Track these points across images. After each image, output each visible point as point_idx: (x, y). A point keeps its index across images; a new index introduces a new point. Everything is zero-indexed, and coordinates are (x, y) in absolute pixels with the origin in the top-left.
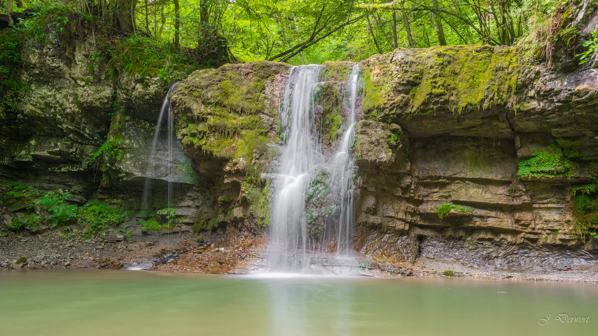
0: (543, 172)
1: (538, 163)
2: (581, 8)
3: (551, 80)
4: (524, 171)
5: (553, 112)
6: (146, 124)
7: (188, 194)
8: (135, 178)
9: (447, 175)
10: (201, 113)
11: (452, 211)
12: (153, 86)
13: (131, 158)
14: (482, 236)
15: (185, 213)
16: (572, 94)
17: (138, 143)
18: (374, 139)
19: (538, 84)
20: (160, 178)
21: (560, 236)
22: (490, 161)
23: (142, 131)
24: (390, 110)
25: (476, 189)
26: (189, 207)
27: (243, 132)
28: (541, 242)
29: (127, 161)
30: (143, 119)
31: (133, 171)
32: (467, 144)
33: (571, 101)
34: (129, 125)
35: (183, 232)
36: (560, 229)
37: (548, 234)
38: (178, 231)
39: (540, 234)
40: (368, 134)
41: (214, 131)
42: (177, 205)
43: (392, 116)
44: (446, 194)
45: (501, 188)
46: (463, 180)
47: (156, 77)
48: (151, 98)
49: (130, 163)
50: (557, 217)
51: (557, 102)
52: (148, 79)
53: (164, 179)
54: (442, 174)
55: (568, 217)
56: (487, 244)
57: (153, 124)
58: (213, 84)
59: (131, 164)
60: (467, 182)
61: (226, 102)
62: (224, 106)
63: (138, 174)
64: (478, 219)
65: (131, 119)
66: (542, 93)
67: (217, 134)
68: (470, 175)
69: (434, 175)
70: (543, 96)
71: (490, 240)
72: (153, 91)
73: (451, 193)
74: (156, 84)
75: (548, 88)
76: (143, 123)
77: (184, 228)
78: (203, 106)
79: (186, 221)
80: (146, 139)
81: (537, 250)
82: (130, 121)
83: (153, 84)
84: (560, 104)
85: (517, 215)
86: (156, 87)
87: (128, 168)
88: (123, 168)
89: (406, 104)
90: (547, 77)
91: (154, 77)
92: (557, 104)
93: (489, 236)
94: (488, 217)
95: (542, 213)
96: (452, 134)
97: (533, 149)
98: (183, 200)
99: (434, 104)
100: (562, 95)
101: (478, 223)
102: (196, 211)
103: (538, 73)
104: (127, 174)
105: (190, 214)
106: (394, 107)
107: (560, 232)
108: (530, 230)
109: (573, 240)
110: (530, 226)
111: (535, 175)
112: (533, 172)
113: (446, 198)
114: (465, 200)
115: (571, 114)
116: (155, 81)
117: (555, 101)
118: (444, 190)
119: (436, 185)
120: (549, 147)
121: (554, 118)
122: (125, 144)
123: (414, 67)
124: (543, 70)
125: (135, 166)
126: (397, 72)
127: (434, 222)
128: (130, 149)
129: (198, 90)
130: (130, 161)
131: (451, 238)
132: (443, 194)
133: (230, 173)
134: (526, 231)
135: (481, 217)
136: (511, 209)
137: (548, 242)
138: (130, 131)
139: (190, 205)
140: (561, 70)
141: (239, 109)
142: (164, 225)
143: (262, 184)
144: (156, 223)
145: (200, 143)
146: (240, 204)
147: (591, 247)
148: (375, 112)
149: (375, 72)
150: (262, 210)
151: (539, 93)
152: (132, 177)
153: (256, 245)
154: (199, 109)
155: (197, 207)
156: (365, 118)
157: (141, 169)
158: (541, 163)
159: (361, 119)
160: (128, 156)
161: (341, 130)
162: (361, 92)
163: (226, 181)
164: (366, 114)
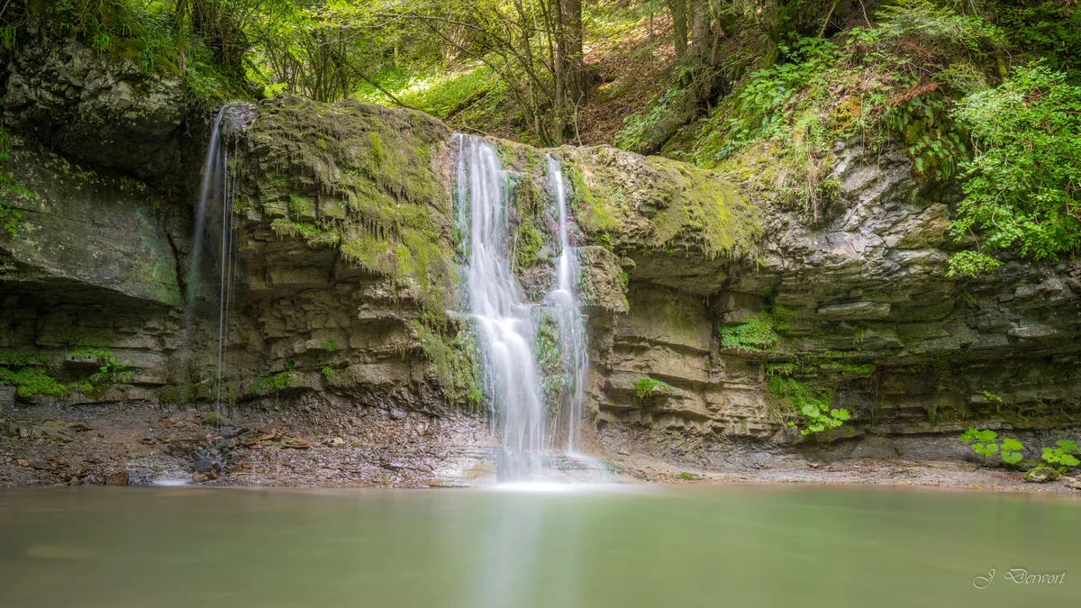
0: (752, 345)
1: (748, 333)
2: (843, 159)
3: (802, 235)
4: (730, 341)
5: (796, 274)
6: (63, 163)
7: (151, 324)
8: (46, 279)
9: (651, 338)
10: (335, 183)
11: (656, 388)
12: (159, 96)
13: (36, 234)
14: (673, 423)
15: (139, 363)
16: (827, 258)
17: (49, 203)
18: (610, 277)
19: (786, 237)
20: (111, 286)
21: (750, 426)
22: (686, 323)
23: (55, 176)
24: (631, 237)
25: (675, 360)
26: (146, 350)
27: (405, 231)
28: (727, 432)
29: (25, 239)
30: (55, 151)
31: (43, 262)
32: (667, 297)
33: (823, 265)
34: (23, 159)
35: (131, 402)
36: (749, 417)
37: (735, 422)
38: (119, 399)
39: (728, 421)
40: (603, 269)
41: (358, 222)
42: (112, 345)
43: (629, 247)
44: (643, 364)
45: (696, 360)
46: (665, 345)
47: (170, 81)
48: (138, 120)
49: (33, 243)
50: (747, 402)
51: (808, 264)
52: (155, 81)
53: (117, 288)
54: (645, 336)
55: (761, 402)
56: (676, 433)
57: (79, 167)
58: (355, 134)
59: (36, 247)
60: (668, 349)
61: (376, 172)
62: (373, 179)
63: (56, 271)
64: (673, 401)
65: (25, 145)
66: (791, 250)
67: (360, 227)
68: (672, 341)
69: (638, 335)
70: (790, 253)
71: (680, 429)
72: (155, 107)
73: (650, 363)
74: (167, 94)
75: (800, 245)
76: (56, 161)
77: (135, 393)
78: (338, 171)
79: (144, 379)
80: (65, 195)
81: (720, 442)
82: (26, 150)
83: (158, 92)
84: (810, 267)
85: (710, 397)
86: (165, 100)
87: (30, 256)
88: (18, 253)
89: (651, 234)
90: (797, 231)
91: (167, 78)
92: (807, 266)
93: (681, 423)
94: (686, 398)
95: (731, 395)
96: (654, 281)
97: (746, 315)
98: (132, 334)
99: (687, 241)
100: (817, 256)
101: (674, 406)
102: (164, 360)
103: (786, 224)
104: (22, 267)
105: (151, 365)
106: (636, 234)
107: (749, 419)
108: (719, 417)
109: (765, 431)
110: (720, 412)
111: (744, 347)
112: (741, 344)
113: (641, 368)
114: (665, 373)
115: (815, 279)
116: (167, 87)
117: (805, 262)
118: (639, 358)
119: (631, 349)
120: (761, 314)
121: (790, 281)
122: (18, 200)
123: (661, 184)
124: (793, 222)
125: (45, 252)
126: (632, 184)
127: (620, 401)
128: (32, 213)
129: (326, 136)
130: (33, 240)
131: (639, 426)
132: (638, 363)
133: (379, 303)
134: (714, 417)
135: (679, 398)
136: (703, 388)
137: (737, 432)
138: (27, 171)
139: (150, 346)
140: (810, 226)
141: (398, 190)
142: (75, 385)
143: (450, 329)
144: (47, 379)
145: (324, 238)
146: (379, 358)
147: (782, 440)
148: (607, 236)
149: (587, 174)
150: (459, 375)
151: (785, 249)
152: (36, 276)
153: (446, 435)
154: (331, 175)
155: (167, 352)
156: (588, 242)
157: (63, 260)
158: (752, 333)
159: (580, 243)
160: (29, 227)
161: (543, 253)
162: (569, 200)
163: (364, 315)
164: (591, 237)
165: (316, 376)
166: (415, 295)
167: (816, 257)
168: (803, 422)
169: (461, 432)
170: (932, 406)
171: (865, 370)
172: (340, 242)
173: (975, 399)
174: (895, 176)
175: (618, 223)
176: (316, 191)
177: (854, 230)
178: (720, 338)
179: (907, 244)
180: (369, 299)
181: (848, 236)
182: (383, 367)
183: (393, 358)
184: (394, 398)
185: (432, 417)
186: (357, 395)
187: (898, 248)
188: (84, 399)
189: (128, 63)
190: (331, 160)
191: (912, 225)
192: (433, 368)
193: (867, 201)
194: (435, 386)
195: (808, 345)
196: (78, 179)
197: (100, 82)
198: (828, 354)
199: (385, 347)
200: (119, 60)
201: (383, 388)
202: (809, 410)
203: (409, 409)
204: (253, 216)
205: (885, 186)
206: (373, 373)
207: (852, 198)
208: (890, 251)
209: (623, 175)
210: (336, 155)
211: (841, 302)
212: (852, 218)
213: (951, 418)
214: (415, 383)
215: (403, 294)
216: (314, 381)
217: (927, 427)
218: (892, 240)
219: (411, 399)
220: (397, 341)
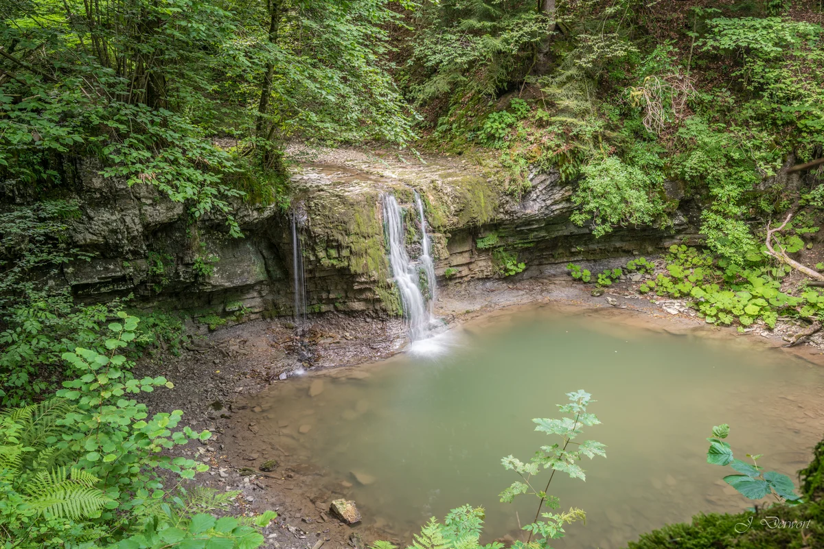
0: (488, 244)
1: (487, 241)
2: (532, 172)
3: (514, 206)
4: (481, 245)
5: (510, 220)
7: (255, 288)
11: (452, 271)
13: (218, 271)
14: (457, 281)
15: (253, 304)
16: (523, 214)
18: (443, 245)
19: (507, 207)
21: (485, 273)
22: (463, 240)
24: (450, 227)
25: (459, 258)
26: (254, 298)
27: (369, 251)
28: (476, 277)
29: (214, 275)
31: (222, 282)
33: (521, 217)
35: (252, 320)
36: (485, 270)
37: (480, 273)
38: (247, 320)
39: (477, 274)
41: (354, 254)
42: (242, 299)
43: (450, 230)
45: (466, 255)
50: (485, 264)
55: (490, 263)
56: (458, 284)
59: (218, 277)
60: (458, 254)
63: (226, 283)
64: (458, 273)
66: (509, 211)
67: (355, 256)
68: (459, 251)
71: (459, 282)
73: (450, 262)
75: (513, 209)
77: (253, 316)
78: (346, 237)
79: (255, 310)
84: (516, 218)
85: (471, 267)
87: (217, 281)
88: (213, 281)
90: (512, 204)
91: (271, 205)
94: (462, 270)
95: (479, 263)
97: (487, 233)
101: (458, 275)
102: (262, 301)
103: (507, 201)
104: (214, 286)
106: (452, 225)
108: (473, 273)
109: (491, 275)
110: (474, 271)
111: (485, 246)
113: (447, 265)
114: (456, 264)
116: (271, 208)
117: (514, 216)
118: (446, 261)
120: (493, 232)
121: (507, 222)
124: (510, 200)
125: (222, 278)
126: (450, 202)
128: (215, 263)
130: (217, 274)
132: (445, 263)
133: (362, 283)
135: (460, 271)
136: (468, 265)
137: (480, 277)
141: (366, 235)
142: (229, 318)
143: (389, 287)
144: (218, 318)
145: (342, 265)
146: (359, 300)
147: (497, 277)
148: (441, 228)
149: (431, 198)
150: (394, 305)
151: (507, 212)
152: (220, 288)
153: (390, 329)
154: (345, 240)
155: (262, 297)
156: (434, 232)
157: (229, 278)
158: (490, 240)
159: (430, 232)
160: (215, 269)
161: (415, 238)
162: (425, 211)
163: (356, 287)
164: (434, 230)
165: (332, 306)
166: (376, 279)
167: (519, 215)
168: (506, 270)
169: (394, 328)
170: (556, 253)
171: (532, 245)
172: (349, 265)
173: (573, 250)
174: (553, 178)
175: (445, 221)
176: (339, 247)
177: (534, 200)
178: (476, 244)
179: (555, 203)
180: (358, 282)
181: (532, 203)
182: (361, 303)
183: (366, 300)
184: (367, 315)
185: (383, 321)
186: (351, 314)
187: (552, 205)
188: (234, 324)
189: (258, 204)
190: (344, 233)
191: (558, 196)
192: (383, 304)
193: (540, 189)
194: (384, 311)
195: (510, 240)
196: (225, 239)
197: (246, 213)
198: (518, 241)
199: (364, 296)
200: (254, 204)
201: (363, 311)
202: (509, 265)
203: (373, 318)
204: (312, 258)
205: (548, 183)
206: (357, 306)
207: (535, 187)
208: (547, 208)
209: (446, 198)
210: (346, 231)
211: (526, 225)
212: (534, 195)
213: (563, 257)
214: (377, 310)
215: (372, 279)
216: (331, 307)
217: (553, 261)
218: (549, 202)
219: (374, 315)
220: (369, 295)
